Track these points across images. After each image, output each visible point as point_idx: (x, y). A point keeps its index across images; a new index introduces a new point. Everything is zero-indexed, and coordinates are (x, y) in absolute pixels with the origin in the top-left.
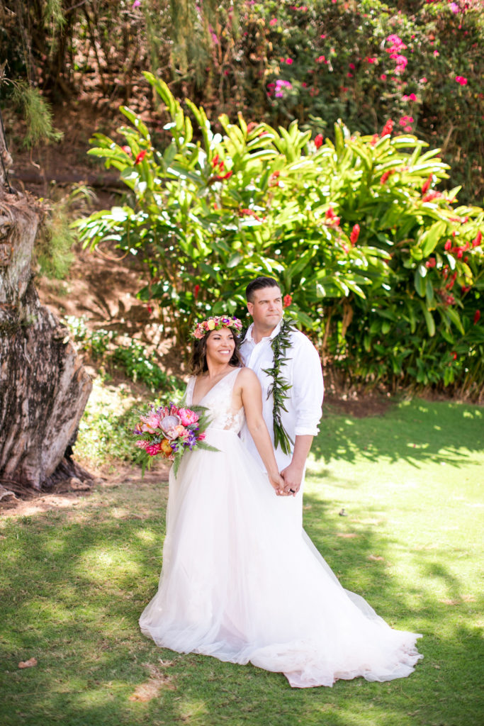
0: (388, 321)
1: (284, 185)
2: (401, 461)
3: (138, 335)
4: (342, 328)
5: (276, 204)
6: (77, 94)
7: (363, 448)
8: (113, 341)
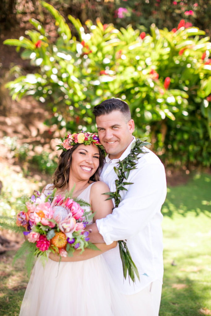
0: (187, 132)
1: (125, 58)
2: (201, 215)
3: (47, 146)
4: (161, 137)
5: (121, 69)
6: (18, 24)
7: (177, 207)
8: (33, 150)
